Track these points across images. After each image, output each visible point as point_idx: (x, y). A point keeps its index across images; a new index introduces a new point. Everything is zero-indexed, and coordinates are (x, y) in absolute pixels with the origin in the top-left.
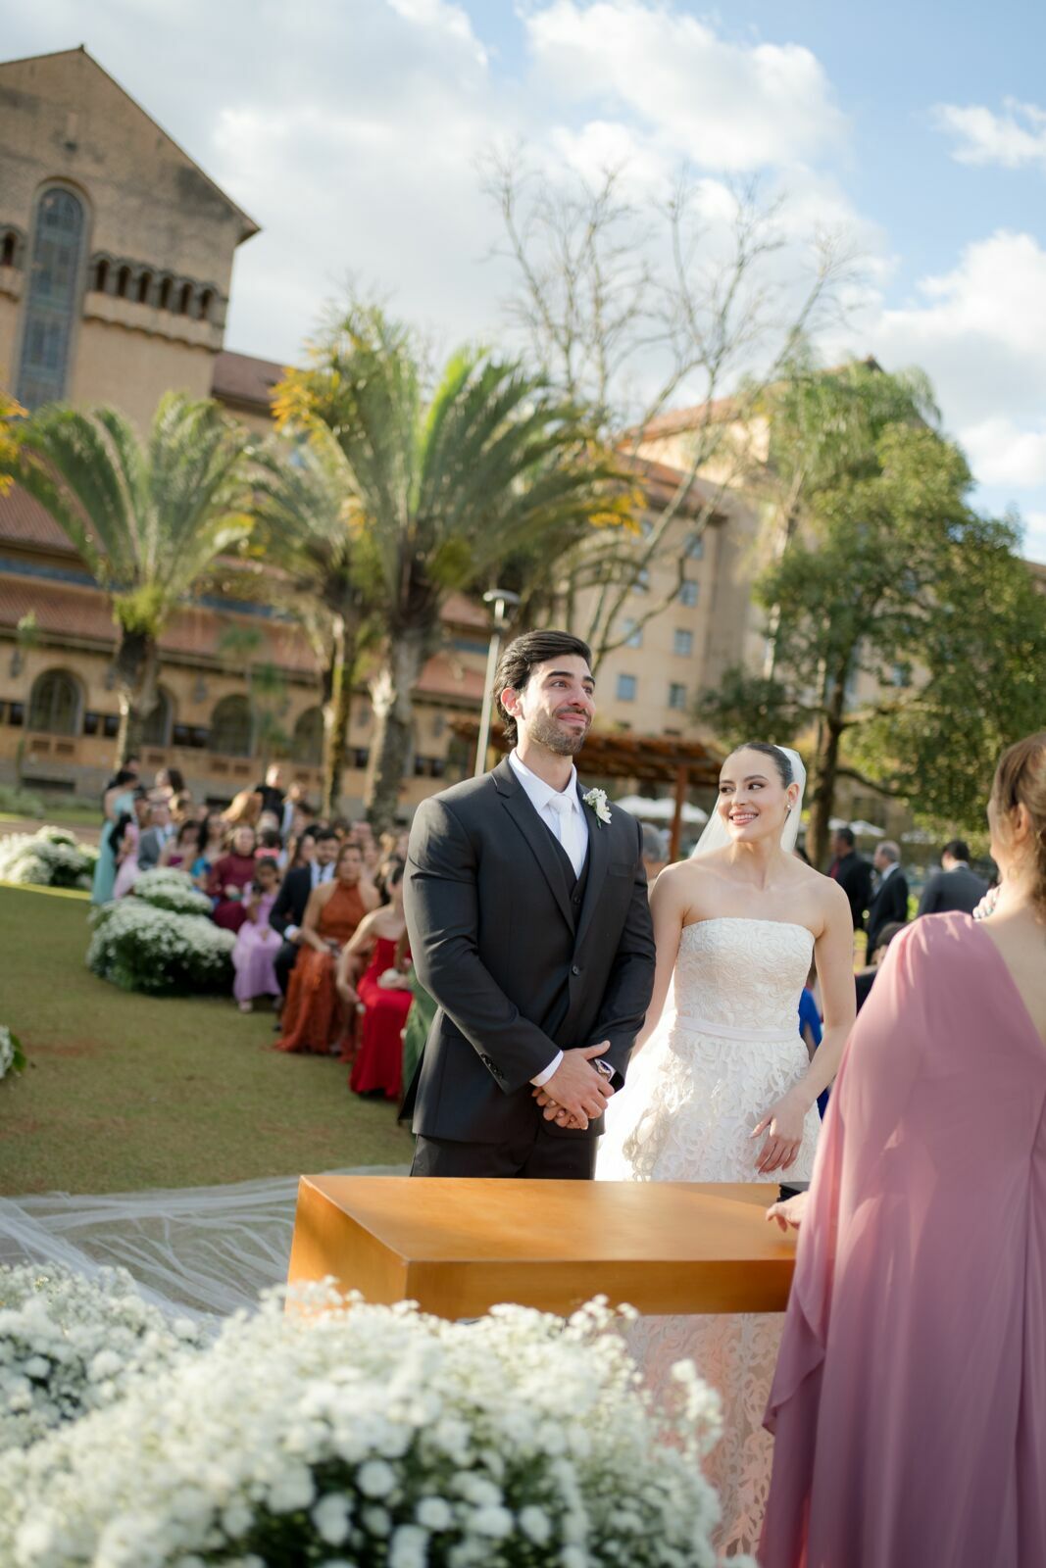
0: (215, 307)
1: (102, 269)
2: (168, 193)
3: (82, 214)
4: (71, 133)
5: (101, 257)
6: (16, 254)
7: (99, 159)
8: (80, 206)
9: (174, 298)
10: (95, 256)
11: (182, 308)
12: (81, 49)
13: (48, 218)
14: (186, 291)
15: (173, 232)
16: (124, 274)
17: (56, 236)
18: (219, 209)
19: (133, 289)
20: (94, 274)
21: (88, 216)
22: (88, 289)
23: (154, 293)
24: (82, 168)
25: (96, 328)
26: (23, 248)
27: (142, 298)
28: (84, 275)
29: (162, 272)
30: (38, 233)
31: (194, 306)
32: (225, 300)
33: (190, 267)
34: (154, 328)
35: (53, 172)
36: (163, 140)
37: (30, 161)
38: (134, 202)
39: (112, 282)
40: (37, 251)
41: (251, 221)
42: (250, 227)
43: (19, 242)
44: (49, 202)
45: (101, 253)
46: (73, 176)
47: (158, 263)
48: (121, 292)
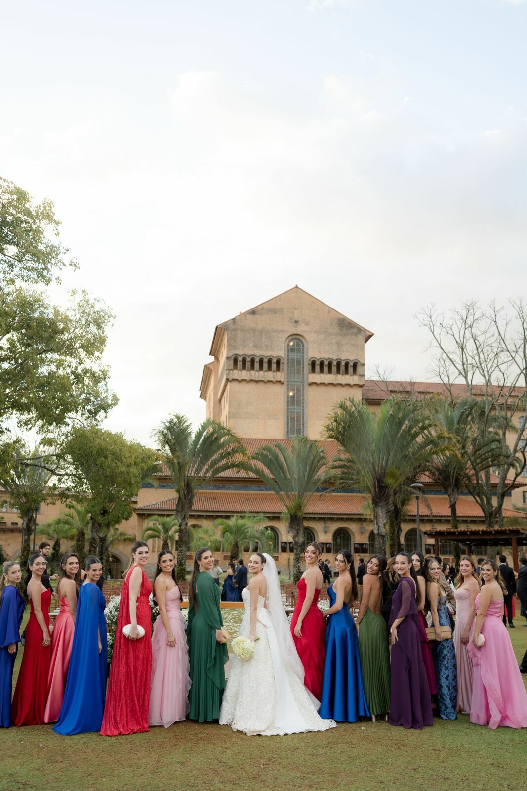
0: (359, 369)
1: (313, 364)
2: (335, 329)
3: (303, 346)
4: (296, 318)
5: (312, 360)
6: (281, 365)
7: (307, 324)
8: (302, 343)
9: (342, 368)
10: (310, 360)
11: (346, 372)
12: (297, 287)
13: (291, 350)
14: (347, 365)
15: (338, 343)
16: (322, 364)
17: (295, 356)
18: (355, 330)
19: (326, 369)
20: (310, 367)
21: (305, 346)
22: (309, 373)
23: (334, 369)
24: (301, 329)
25: (314, 387)
26: (283, 363)
27: (330, 372)
28: (307, 368)
29: (337, 360)
30: (288, 356)
31: (351, 370)
32: (364, 365)
33: (347, 356)
34: (336, 382)
35: (291, 333)
36: (331, 310)
37: (282, 331)
38: (322, 336)
39: (317, 368)
40: (288, 363)
41: (369, 331)
42: (368, 334)
43: (282, 361)
44: (292, 344)
45: (312, 358)
46: (299, 333)
47: (334, 357)
48: (322, 371)
